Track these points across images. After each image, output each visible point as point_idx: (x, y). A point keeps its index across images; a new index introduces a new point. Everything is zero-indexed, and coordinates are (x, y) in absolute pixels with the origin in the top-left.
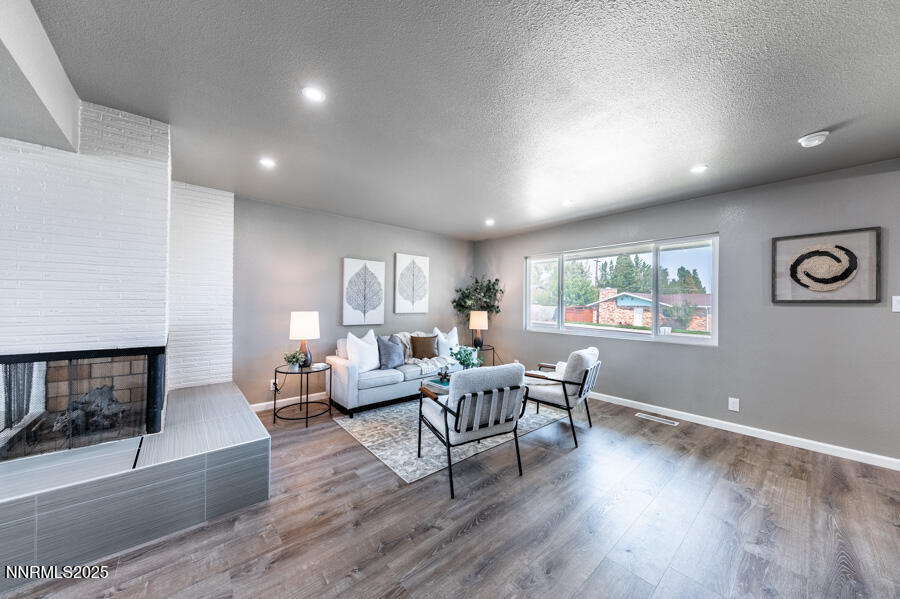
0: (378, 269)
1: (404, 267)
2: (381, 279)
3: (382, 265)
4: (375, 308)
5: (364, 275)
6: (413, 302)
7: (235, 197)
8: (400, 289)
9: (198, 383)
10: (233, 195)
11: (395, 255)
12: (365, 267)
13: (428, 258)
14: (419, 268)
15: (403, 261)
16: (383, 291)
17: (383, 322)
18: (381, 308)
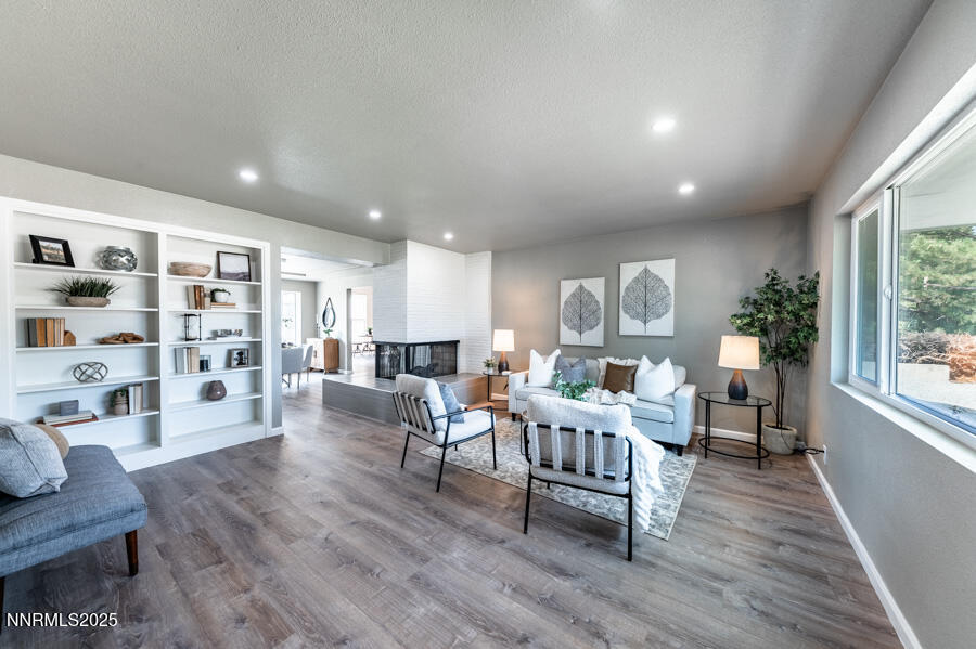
0: (596, 287)
1: (630, 279)
2: (600, 298)
3: (601, 281)
4: (592, 328)
5: (582, 296)
6: (645, 323)
7: (493, 253)
8: (625, 306)
9: (475, 371)
10: (490, 253)
11: (619, 266)
12: (581, 287)
13: (673, 260)
14: (656, 276)
15: (630, 272)
16: (602, 310)
17: (602, 345)
18: (600, 328)
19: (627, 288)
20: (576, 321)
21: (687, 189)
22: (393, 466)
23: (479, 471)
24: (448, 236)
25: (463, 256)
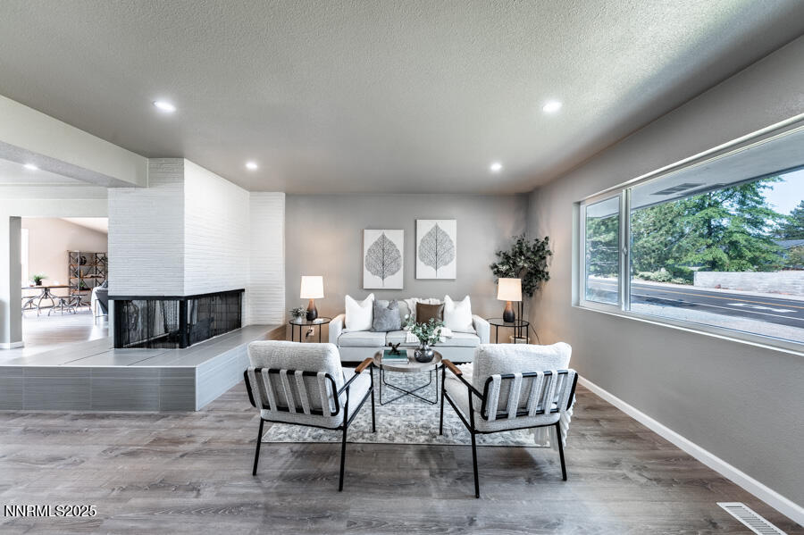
0: (396, 237)
1: (425, 233)
2: (400, 247)
3: (401, 233)
4: (393, 274)
5: (383, 245)
7: (287, 195)
8: (421, 255)
9: (265, 323)
10: (284, 194)
11: (416, 222)
12: (383, 236)
13: (455, 221)
14: (443, 232)
15: (425, 227)
16: (402, 258)
17: (401, 288)
18: (400, 274)
19: (422, 241)
20: (379, 267)
21: (496, 167)
22: (239, 478)
23: (360, 440)
24: (252, 166)
25: (248, 193)
